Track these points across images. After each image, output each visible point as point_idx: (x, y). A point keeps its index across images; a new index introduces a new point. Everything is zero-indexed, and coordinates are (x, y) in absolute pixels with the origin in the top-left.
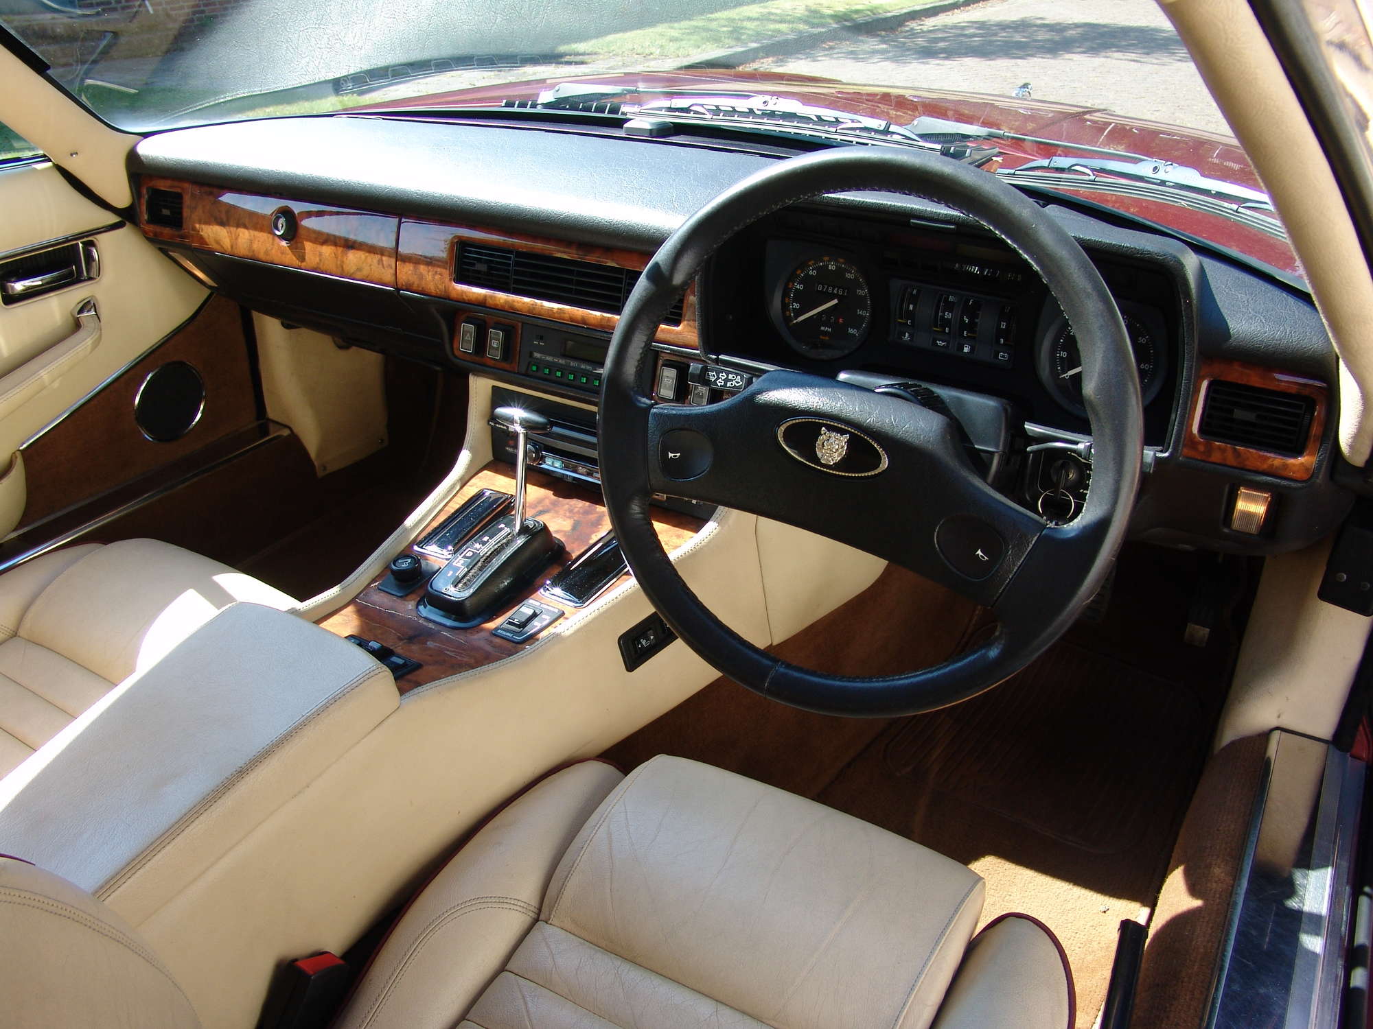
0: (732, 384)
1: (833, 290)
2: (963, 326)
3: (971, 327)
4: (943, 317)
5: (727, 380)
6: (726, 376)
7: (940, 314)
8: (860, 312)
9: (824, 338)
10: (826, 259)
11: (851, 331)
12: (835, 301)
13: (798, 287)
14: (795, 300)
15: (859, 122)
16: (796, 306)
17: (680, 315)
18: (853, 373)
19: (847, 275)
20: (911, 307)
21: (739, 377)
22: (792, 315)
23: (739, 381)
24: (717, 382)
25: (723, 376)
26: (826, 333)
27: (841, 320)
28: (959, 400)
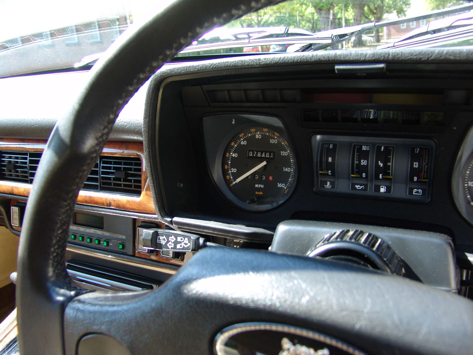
0: (181, 246)
1: (261, 155)
2: (378, 170)
3: (385, 170)
4: (359, 165)
5: (176, 243)
6: (175, 239)
7: (356, 162)
8: (287, 170)
9: (258, 193)
10: (253, 130)
11: (280, 185)
12: (264, 163)
13: (234, 155)
14: (232, 166)
15: (266, 32)
16: (234, 170)
17: (140, 187)
18: (291, 224)
19: (272, 141)
20: (330, 160)
21: (186, 239)
22: (232, 178)
23: (187, 242)
24: (168, 245)
25: (172, 239)
26: (259, 189)
27: (271, 178)
28: (402, 241)
